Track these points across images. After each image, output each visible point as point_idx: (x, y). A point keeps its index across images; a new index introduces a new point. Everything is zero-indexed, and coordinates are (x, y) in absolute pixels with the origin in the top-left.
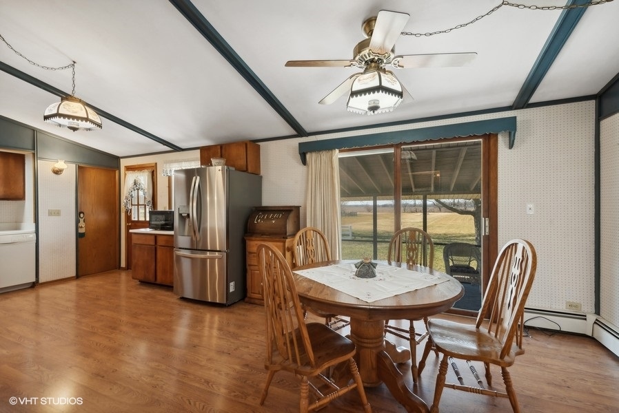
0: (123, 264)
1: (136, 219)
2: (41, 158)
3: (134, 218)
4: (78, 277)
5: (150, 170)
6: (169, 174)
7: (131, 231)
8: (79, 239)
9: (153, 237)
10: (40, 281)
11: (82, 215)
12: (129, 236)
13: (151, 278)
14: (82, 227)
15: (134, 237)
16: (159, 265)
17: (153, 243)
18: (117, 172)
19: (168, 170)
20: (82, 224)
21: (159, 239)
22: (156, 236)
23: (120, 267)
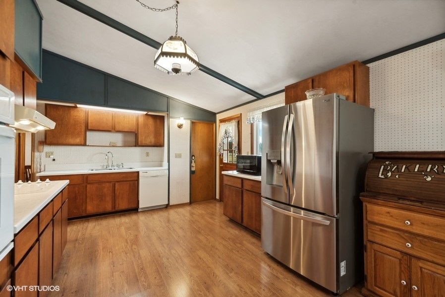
0: (218, 197)
1: (226, 162)
2: (172, 117)
3: (225, 161)
4: (191, 203)
5: (237, 120)
6: (252, 122)
7: (223, 172)
8: (192, 175)
9: (240, 181)
10: (170, 204)
11: (193, 158)
12: (221, 176)
13: (239, 219)
14: (193, 166)
15: (225, 178)
16: (245, 208)
17: (240, 186)
18: (214, 125)
19: (251, 118)
20: (193, 164)
21: (245, 182)
22: (242, 179)
23: (215, 199)
